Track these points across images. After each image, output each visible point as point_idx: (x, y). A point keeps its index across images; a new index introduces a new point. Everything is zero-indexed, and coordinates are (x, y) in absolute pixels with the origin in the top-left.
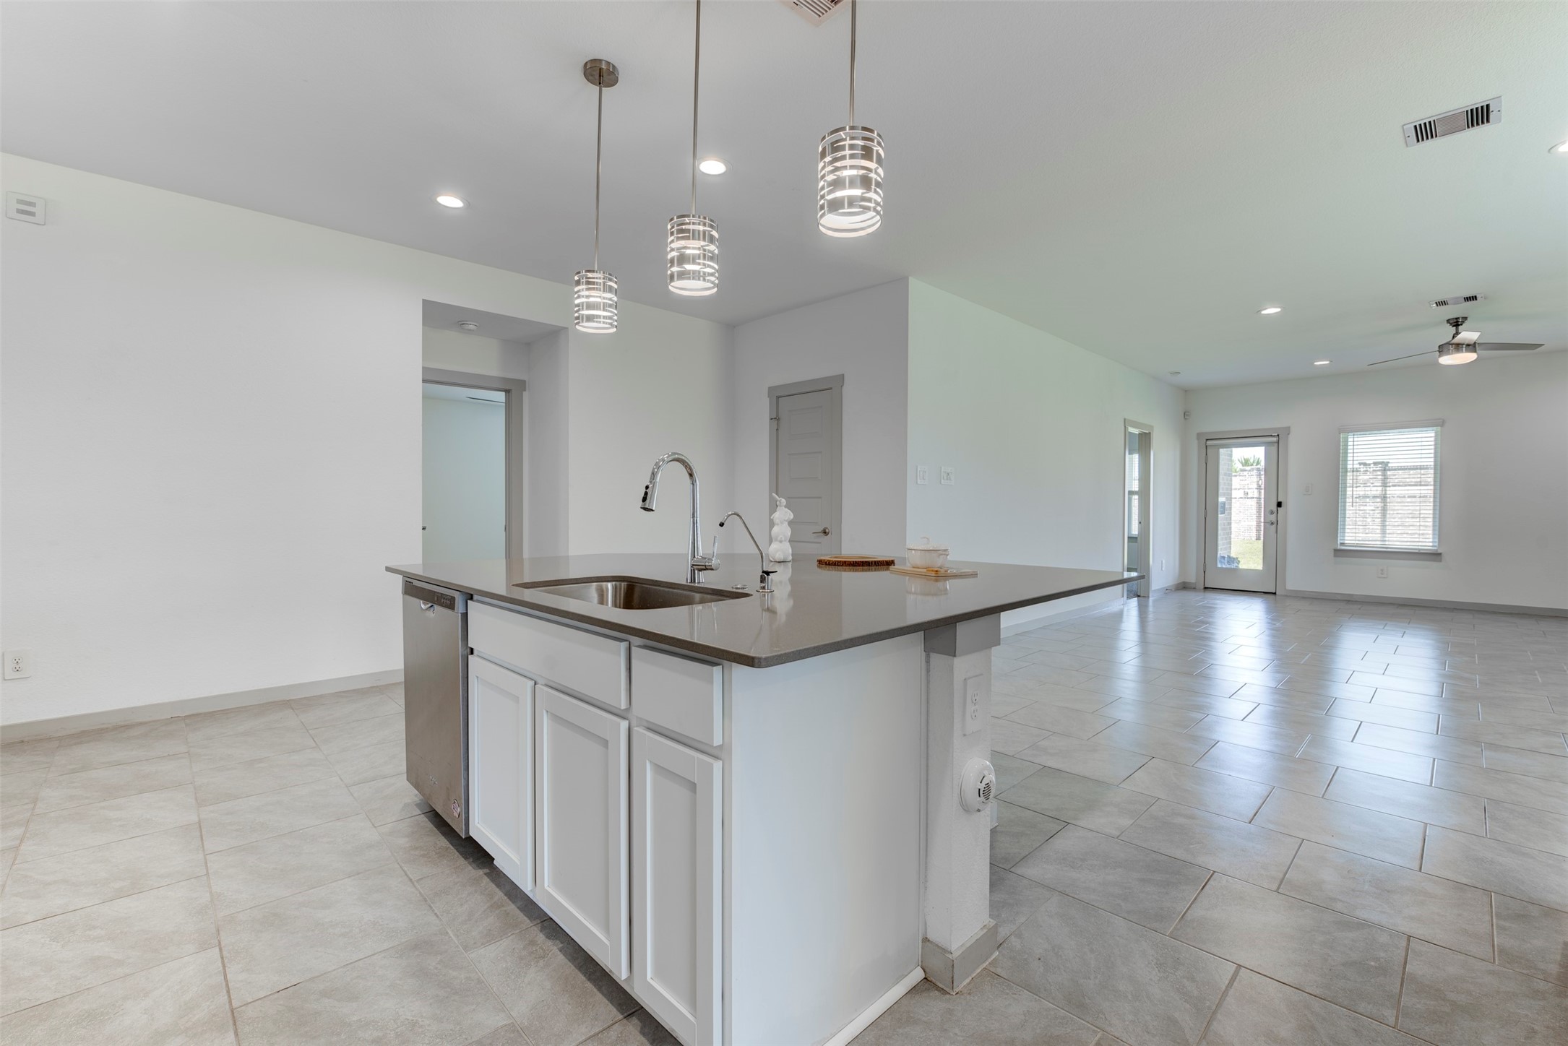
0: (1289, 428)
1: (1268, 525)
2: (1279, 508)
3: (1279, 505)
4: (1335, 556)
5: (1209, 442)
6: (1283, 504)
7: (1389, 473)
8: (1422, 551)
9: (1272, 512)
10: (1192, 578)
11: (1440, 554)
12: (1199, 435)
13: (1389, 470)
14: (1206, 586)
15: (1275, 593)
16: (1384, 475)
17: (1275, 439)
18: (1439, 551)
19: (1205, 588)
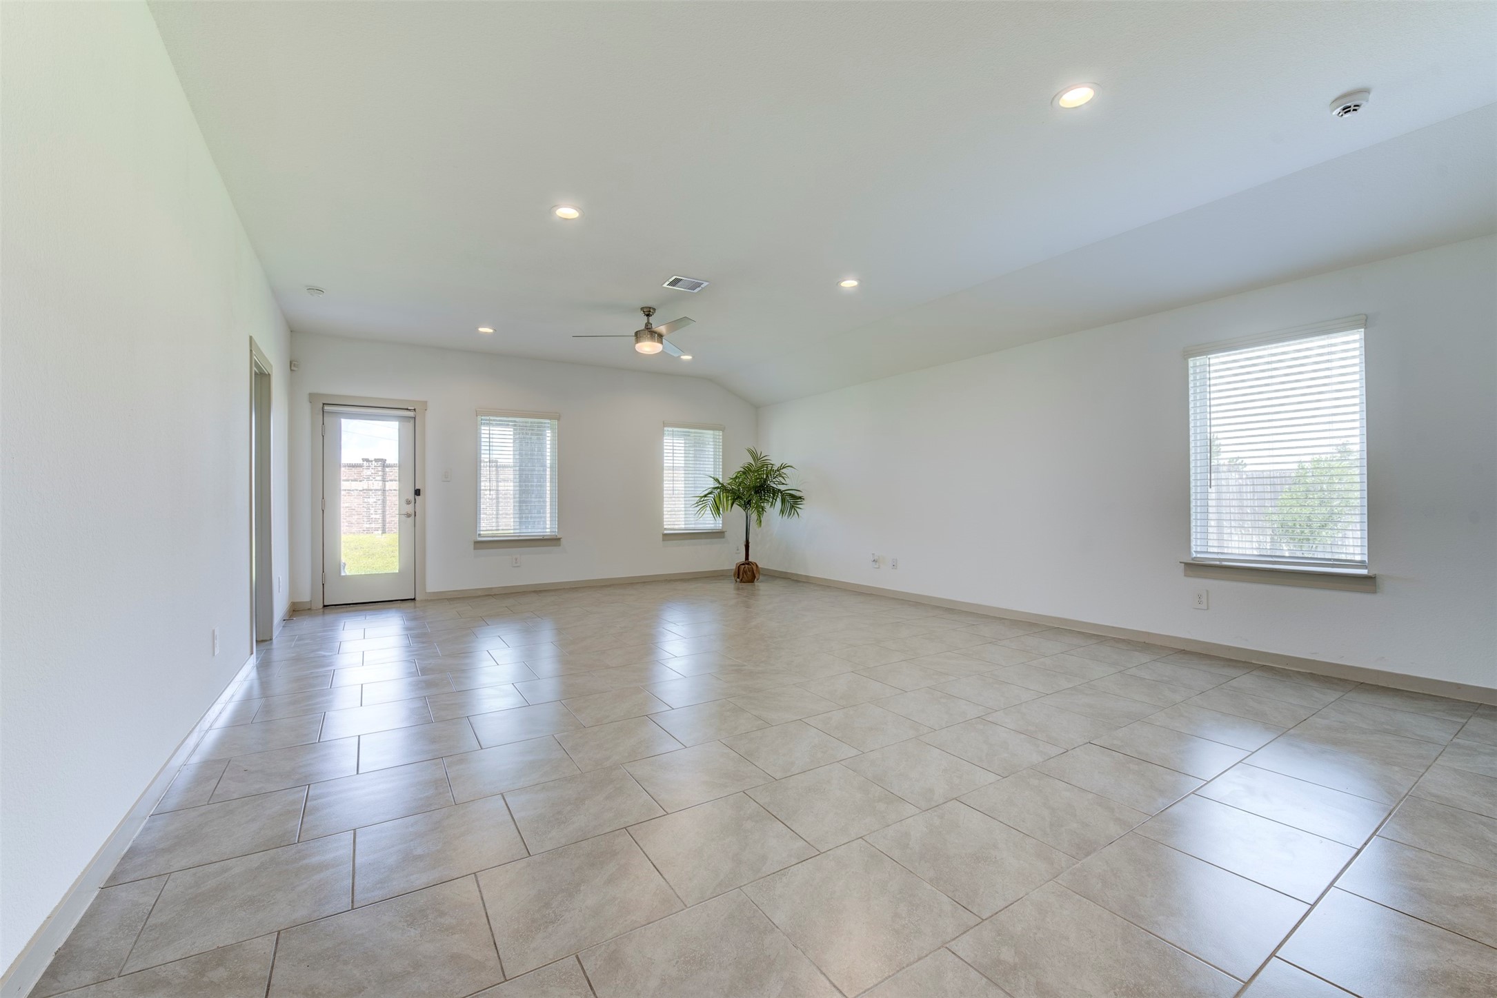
0: (426, 402)
1: (404, 518)
2: (417, 497)
3: (417, 492)
4: (475, 548)
5: (326, 408)
6: (421, 493)
7: (387, 469)
8: (545, 538)
9: (408, 502)
10: (305, 596)
11: (559, 539)
12: (313, 397)
13: (388, 467)
14: (325, 604)
15: (414, 599)
16: (383, 471)
17: (411, 414)
18: (559, 537)
19: (324, 606)
